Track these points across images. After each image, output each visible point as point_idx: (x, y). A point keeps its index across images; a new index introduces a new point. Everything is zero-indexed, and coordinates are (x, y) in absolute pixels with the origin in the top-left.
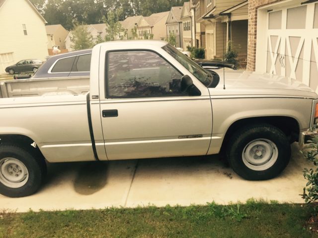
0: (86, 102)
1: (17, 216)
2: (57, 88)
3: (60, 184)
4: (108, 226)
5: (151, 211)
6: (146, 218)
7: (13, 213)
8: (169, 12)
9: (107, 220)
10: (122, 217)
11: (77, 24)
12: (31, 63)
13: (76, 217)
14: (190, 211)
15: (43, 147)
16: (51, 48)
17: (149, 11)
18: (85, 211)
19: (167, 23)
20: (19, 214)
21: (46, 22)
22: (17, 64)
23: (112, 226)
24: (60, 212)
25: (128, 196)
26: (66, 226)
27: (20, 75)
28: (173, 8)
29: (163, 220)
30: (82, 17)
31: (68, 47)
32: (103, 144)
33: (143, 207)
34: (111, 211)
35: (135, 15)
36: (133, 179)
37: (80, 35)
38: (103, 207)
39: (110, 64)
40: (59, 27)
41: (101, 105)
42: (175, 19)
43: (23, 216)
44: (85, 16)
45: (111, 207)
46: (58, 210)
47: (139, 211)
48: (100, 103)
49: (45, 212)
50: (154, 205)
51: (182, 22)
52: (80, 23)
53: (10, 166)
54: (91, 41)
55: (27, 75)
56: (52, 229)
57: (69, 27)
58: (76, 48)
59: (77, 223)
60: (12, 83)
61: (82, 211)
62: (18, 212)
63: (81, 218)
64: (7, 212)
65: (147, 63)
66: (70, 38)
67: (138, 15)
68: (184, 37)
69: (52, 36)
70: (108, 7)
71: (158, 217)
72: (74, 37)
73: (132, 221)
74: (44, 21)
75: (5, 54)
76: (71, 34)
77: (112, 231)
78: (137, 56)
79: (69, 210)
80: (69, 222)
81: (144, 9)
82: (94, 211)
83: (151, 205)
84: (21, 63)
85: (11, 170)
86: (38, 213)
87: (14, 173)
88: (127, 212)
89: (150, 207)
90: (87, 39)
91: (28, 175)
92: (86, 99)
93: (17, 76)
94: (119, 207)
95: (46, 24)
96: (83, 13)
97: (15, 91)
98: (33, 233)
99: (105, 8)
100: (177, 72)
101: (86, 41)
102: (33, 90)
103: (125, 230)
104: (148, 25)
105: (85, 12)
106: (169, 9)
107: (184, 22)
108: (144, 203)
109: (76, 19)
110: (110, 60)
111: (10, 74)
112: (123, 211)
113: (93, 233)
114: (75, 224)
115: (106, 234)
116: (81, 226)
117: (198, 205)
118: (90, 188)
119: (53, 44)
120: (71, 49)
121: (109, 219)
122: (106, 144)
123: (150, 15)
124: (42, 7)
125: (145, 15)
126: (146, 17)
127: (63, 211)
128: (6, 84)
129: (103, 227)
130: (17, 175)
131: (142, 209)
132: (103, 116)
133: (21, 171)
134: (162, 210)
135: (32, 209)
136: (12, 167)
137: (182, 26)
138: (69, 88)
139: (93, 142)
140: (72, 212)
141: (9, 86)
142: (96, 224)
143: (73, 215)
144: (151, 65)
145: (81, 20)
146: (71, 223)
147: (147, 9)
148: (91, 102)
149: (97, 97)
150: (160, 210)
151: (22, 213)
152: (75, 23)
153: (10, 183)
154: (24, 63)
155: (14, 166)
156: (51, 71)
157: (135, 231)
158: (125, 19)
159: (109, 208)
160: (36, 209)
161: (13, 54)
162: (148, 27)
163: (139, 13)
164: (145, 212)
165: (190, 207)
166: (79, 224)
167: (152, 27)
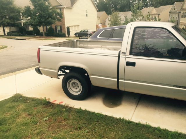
0: (118, 56)
1: (74, 110)
2: (101, 46)
3: (96, 98)
4: (120, 128)
5: (147, 128)
6: (143, 130)
7: (72, 108)
8: (173, 5)
9: (120, 125)
10: (129, 126)
11: (114, 11)
12: (87, 31)
13: (103, 118)
14: (174, 135)
15: (91, 77)
16: (98, 24)
17: (159, 4)
18: (108, 116)
19: (170, 12)
20: (75, 108)
21: (98, 10)
22: (80, 32)
23: (122, 129)
24: (95, 113)
25: (133, 114)
26: (97, 121)
27: (82, 38)
28: (176, 3)
29: (155, 135)
30: (117, 7)
31: (106, 24)
32: (123, 81)
33: (142, 124)
34: (123, 120)
35: (149, 7)
36: (137, 105)
37: (114, 18)
38: (118, 117)
39: (135, 35)
40: (104, 13)
41: (126, 58)
42: (177, 10)
43: (77, 110)
44: (119, 7)
45: (123, 118)
46: (94, 112)
47: (139, 126)
48: (126, 57)
49: (87, 111)
50: (149, 125)
51: (181, 12)
52: (116, 11)
53: (74, 83)
54: (120, 21)
55: (85, 38)
56: (90, 121)
57: (109, 13)
58: (111, 25)
59: (103, 122)
60: (80, 41)
61: (106, 116)
62: (74, 107)
63: (105, 119)
64: (69, 106)
65: (160, 36)
66: (108, 19)
67: (151, 7)
68: (181, 22)
69: (99, 18)
70: (133, 2)
71: (152, 132)
72: (111, 19)
73: (134, 130)
74: (97, 9)
75: (76, 26)
76: (109, 17)
77: (122, 132)
78: (154, 31)
79: (99, 113)
80: (99, 120)
81: (156, 3)
82: (113, 118)
83: (147, 124)
84: (82, 31)
85: (74, 85)
86: (84, 110)
87: (75, 87)
88: (132, 124)
89: (147, 125)
90: (118, 20)
91: (82, 90)
92: (118, 54)
93: (81, 37)
94: (128, 120)
95: (98, 11)
96: (118, 5)
97: (80, 45)
98: (80, 120)
99: (131, 2)
100: (180, 44)
101: (117, 21)
102: (89, 45)
103: (130, 134)
104: (157, 13)
105: (119, 5)
106: (173, 3)
107: (183, 12)
108: (143, 122)
109: (114, 9)
110: (136, 32)
111: (76, 36)
112: (129, 123)
113: (111, 130)
114: (102, 122)
115: (119, 133)
116: (105, 124)
117: (180, 133)
118: (111, 104)
119: (99, 22)
120: (108, 25)
121: (121, 125)
122: (125, 81)
123: (159, 7)
124: (97, 1)
125: (155, 7)
126: (156, 8)
127: (97, 113)
128: (77, 41)
129: (117, 128)
130: (76, 89)
131: (141, 124)
132: (126, 65)
133: (78, 87)
134: (155, 129)
135: (81, 108)
136: (74, 84)
137: (181, 15)
138: (108, 46)
139: (118, 79)
140: (101, 115)
141: (78, 42)
142: (113, 125)
143: (101, 116)
144: (162, 37)
145: (116, 9)
146: (100, 121)
147: (158, 3)
148: (121, 56)
149: (125, 53)
150: (153, 128)
151: (76, 109)
152: (113, 11)
153: (73, 92)
154: (84, 31)
155: (76, 84)
156: (99, 37)
157: (136, 136)
158: (142, 9)
159: (121, 118)
160: (83, 108)
161: (79, 26)
162: (157, 14)
163: (152, 5)
164: (143, 127)
165: (174, 132)
166: (104, 123)
167: (159, 15)
